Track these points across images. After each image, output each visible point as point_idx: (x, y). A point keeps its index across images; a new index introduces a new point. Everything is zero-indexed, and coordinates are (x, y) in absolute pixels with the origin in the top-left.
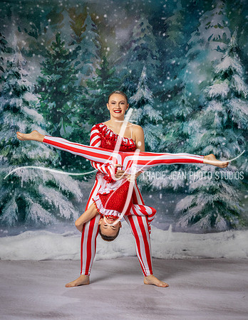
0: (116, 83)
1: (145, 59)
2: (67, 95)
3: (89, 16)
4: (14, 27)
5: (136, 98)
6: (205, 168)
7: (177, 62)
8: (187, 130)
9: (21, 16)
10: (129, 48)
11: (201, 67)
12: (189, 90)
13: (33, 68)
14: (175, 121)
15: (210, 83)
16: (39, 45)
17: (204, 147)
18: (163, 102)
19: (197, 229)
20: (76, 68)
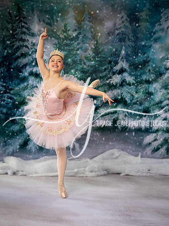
0: (105, 57)
1: (124, 41)
2: (72, 65)
3: (87, 12)
4: (36, 18)
5: (118, 67)
6: (164, 116)
7: (145, 44)
8: (151, 89)
9: (41, 11)
10: (113, 33)
11: (162, 47)
12: (153, 62)
13: (49, 47)
14: (143, 83)
15: (168, 58)
16: (53, 31)
17: (163, 101)
18: (136, 71)
19: (157, 156)
20: (78, 47)
